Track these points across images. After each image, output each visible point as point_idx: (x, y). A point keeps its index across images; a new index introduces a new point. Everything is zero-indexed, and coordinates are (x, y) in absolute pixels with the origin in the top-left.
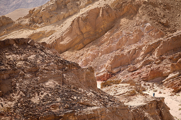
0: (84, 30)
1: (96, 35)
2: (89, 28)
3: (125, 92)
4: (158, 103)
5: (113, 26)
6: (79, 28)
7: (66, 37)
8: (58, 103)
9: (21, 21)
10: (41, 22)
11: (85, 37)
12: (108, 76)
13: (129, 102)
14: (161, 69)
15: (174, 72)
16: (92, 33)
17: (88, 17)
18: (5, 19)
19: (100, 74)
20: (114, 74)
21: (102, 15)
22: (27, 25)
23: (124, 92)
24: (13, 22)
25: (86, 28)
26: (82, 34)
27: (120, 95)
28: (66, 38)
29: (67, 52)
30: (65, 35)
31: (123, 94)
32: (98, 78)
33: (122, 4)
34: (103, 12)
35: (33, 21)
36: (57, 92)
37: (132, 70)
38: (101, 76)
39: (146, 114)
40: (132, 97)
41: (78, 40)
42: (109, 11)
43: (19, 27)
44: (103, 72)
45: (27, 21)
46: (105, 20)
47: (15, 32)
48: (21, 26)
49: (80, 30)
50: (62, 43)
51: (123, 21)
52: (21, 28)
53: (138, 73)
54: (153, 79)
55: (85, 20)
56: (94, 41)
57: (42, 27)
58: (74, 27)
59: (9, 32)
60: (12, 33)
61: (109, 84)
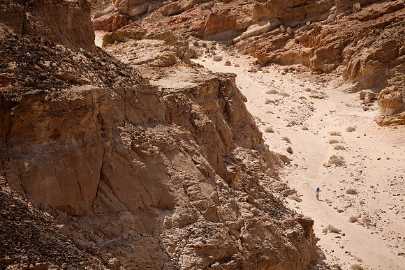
3: (153, 58)
4: (221, 84)
8: (10, 72)
12: (121, 21)
13: (160, 78)
14: (232, 13)
15: (260, 21)
19: (103, 17)
20: (133, 18)
23: (151, 58)
27: (143, 62)
31: (148, 60)
32: (99, 25)
36: (10, 48)
37: (170, 11)
38: (104, 21)
39: (196, 107)
40: (167, 70)
44: (109, 12)
53: (184, 19)
54: (215, 33)
61: (120, 39)
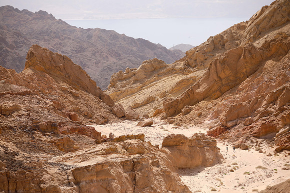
0: (222, 75)
1: (236, 81)
2: (228, 73)
4: (134, 164)
5: (256, 69)
6: (217, 72)
7: (203, 83)
9: (175, 65)
10: (195, 66)
11: (223, 83)
12: (221, 130)
14: (275, 122)
15: (285, 126)
16: (231, 78)
17: (227, 59)
18: (157, 63)
20: (229, 128)
21: (243, 56)
22: (181, 69)
23: (98, 150)
24: (165, 67)
25: (224, 72)
26: (221, 79)
28: (203, 85)
29: (202, 101)
30: (202, 81)
32: (211, 133)
33: (270, 42)
34: (245, 53)
35: (188, 65)
37: (248, 123)
38: (213, 131)
41: (216, 87)
42: (253, 51)
43: (172, 72)
44: (217, 126)
45: (181, 65)
46: (246, 62)
47: (167, 77)
48: (175, 70)
49: (217, 74)
50: (197, 91)
51: (269, 63)
52: (175, 74)
53: (251, 128)
54: (266, 134)
55: (223, 62)
56: (233, 89)
57: (195, 72)
58: (212, 71)
59: (160, 77)
60: (164, 79)
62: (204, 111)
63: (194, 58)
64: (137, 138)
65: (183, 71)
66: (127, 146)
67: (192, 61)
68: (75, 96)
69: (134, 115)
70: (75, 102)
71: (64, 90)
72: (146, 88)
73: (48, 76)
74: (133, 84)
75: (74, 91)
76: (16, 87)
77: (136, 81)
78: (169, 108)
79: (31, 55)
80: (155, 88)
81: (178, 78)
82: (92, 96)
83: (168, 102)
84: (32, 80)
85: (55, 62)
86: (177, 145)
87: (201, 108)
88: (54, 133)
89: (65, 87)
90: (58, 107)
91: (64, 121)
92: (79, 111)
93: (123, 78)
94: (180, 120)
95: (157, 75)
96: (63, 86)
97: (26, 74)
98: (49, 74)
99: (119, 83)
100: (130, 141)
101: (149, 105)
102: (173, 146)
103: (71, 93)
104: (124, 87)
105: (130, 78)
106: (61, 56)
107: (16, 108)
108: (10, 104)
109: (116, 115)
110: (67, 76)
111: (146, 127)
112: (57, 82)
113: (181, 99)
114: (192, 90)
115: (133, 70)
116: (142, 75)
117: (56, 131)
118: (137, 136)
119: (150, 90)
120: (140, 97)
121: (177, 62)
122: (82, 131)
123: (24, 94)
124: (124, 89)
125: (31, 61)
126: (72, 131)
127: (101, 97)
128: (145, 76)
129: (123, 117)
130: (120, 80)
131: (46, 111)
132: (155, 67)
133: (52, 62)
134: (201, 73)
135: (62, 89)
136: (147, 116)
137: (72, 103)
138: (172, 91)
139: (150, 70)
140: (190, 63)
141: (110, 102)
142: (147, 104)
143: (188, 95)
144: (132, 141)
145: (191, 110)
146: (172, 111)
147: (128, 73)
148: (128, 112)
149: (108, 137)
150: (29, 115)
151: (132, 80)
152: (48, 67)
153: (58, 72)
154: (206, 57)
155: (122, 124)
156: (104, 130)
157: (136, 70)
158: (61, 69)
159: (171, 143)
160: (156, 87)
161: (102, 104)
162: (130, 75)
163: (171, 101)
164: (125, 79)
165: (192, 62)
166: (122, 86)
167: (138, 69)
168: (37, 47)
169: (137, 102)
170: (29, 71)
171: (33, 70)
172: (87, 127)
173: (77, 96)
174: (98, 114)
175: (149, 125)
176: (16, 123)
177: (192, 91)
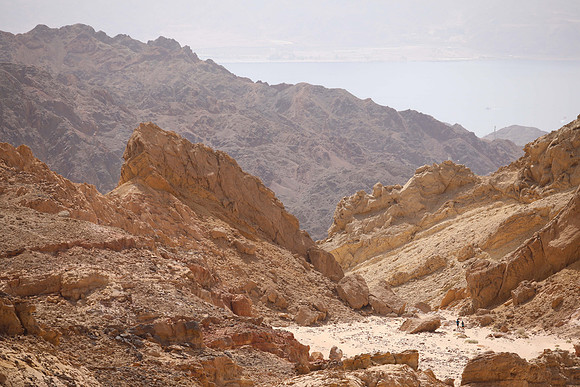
7: (566, 225)
9: (498, 179)
10: (548, 182)
18: (451, 172)
22: (512, 189)
24: (473, 182)
28: (566, 230)
30: (563, 219)
35: (530, 179)
43: (490, 195)
45: (513, 178)
47: (478, 209)
48: (497, 191)
50: (553, 243)
52: (497, 200)
57: (546, 195)
59: (460, 209)
60: (469, 213)
62: (568, 295)
63: (544, 160)
64: (399, 360)
65: (516, 194)
66: (375, 381)
67: (541, 168)
68: (246, 255)
69: (392, 303)
70: (246, 268)
71: (219, 239)
72: (424, 236)
73: (177, 202)
74: (392, 224)
75: (242, 240)
76: (96, 229)
77: (399, 218)
78: (482, 287)
79: (136, 148)
80: (447, 235)
81: (506, 212)
82: (288, 254)
83: (477, 272)
84: (139, 212)
85: (195, 167)
86: (500, 380)
87: (560, 287)
88: (192, 346)
89: (221, 230)
90: (202, 281)
91: (217, 315)
92: (254, 291)
93: (368, 208)
94: (508, 317)
95: (451, 203)
96: (215, 229)
97: (123, 196)
98: (181, 197)
99: (355, 222)
100: (382, 368)
101: (430, 279)
102: (490, 381)
103: (235, 245)
104: (368, 233)
105: (384, 209)
106: (212, 152)
107: (98, 283)
108: (82, 270)
109: (347, 303)
110: (226, 203)
111: (422, 334)
112: (200, 217)
113: (512, 265)
114: (540, 242)
115: (390, 190)
116: (413, 203)
117: (196, 342)
118: (400, 355)
119: (433, 240)
120: (409, 259)
121: (501, 170)
122: (263, 342)
123: (118, 246)
124: (369, 237)
125: (135, 163)
126: (237, 341)
127: (311, 257)
128: (421, 206)
129: (366, 307)
130: (359, 215)
131: (172, 291)
132: (447, 183)
133: (189, 167)
134: (561, 200)
135: (212, 236)
136: (424, 307)
137: (238, 272)
138: (490, 244)
139: (435, 189)
140: (536, 173)
141: (332, 269)
142: (427, 274)
143: (528, 254)
144: (388, 369)
145: (536, 291)
146: (487, 293)
147: (379, 196)
148: (378, 295)
149: (326, 357)
150: (128, 299)
151: (389, 214)
152: (178, 178)
153: (204, 194)
154: (575, 160)
155: (361, 324)
156: (318, 340)
157: (399, 189)
158: (212, 185)
159: (486, 375)
160: (450, 233)
161: (312, 274)
162: (383, 202)
163: (486, 270)
164: (371, 212)
165: (539, 171)
166: (363, 231)
167: (405, 187)
168: (150, 129)
169: (400, 270)
170: (129, 190)
171: (140, 187)
172: (275, 332)
173: (251, 252)
174: (302, 298)
175: (431, 328)
176: (97, 320)
177: (540, 245)
